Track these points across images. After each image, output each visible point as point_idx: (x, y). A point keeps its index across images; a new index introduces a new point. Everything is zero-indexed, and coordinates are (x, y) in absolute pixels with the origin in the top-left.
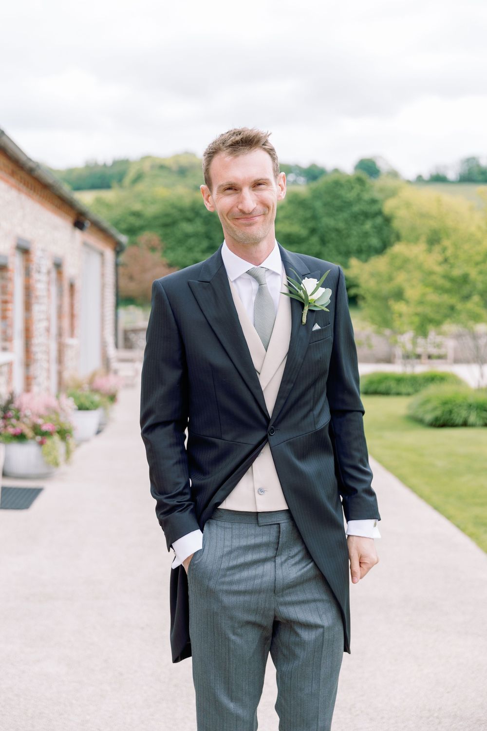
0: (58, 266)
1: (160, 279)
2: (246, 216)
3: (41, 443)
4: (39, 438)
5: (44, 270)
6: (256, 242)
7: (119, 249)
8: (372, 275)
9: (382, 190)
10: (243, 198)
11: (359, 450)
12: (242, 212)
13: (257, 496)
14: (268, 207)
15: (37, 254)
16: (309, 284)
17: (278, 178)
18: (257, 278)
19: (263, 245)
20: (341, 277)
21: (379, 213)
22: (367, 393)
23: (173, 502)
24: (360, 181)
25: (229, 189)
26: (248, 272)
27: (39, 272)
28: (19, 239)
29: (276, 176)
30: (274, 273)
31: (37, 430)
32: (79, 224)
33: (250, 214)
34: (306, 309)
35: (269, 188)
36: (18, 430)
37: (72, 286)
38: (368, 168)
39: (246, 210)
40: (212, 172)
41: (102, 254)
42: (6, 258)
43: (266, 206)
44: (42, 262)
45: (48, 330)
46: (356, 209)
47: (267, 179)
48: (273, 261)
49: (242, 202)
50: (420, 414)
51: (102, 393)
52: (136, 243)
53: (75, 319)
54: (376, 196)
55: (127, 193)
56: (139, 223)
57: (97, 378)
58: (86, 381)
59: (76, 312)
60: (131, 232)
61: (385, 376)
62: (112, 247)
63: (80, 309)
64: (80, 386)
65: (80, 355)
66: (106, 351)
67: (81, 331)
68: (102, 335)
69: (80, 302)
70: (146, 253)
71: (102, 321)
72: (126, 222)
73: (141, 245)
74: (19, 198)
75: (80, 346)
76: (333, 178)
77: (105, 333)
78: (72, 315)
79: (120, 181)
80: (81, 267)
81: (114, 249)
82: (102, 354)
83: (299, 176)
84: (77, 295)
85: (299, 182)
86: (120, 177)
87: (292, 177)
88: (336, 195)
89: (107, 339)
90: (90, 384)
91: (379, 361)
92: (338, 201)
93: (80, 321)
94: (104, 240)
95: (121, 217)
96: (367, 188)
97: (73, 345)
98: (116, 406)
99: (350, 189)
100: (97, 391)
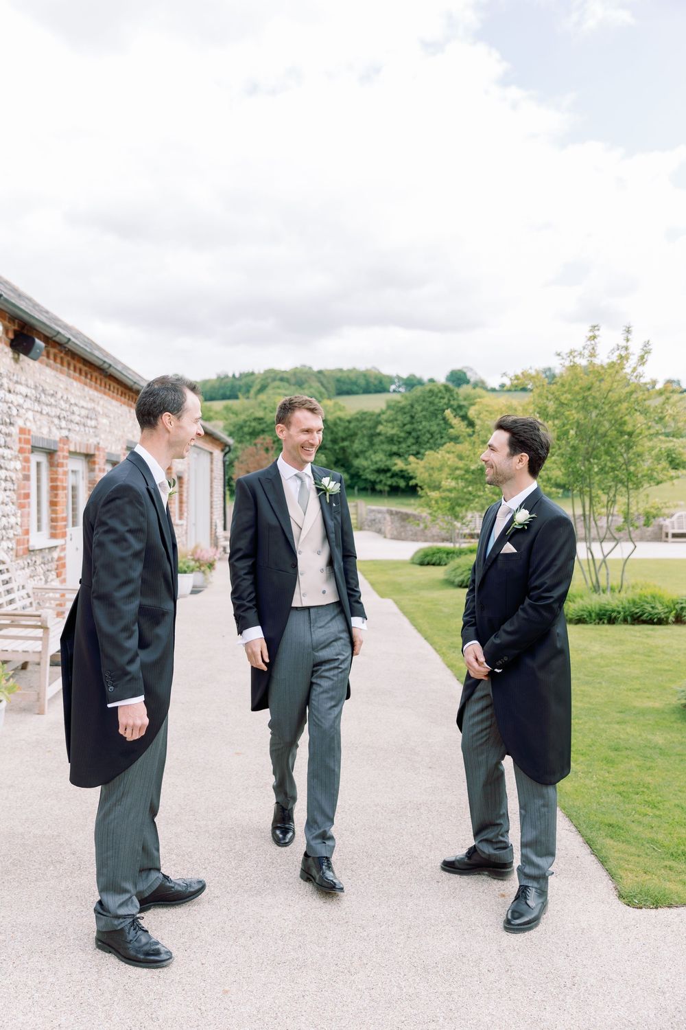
1: (241, 477)
7: (227, 450)
8: (426, 469)
9: (467, 398)
11: (353, 579)
13: (303, 597)
16: (326, 481)
24: (447, 389)
26: (296, 475)
34: (328, 495)
37: (180, 478)
38: (458, 378)
41: (211, 453)
50: (452, 578)
51: (201, 562)
52: (255, 445)
53: (184, 505)
54: (462, 403)
55: (252, 402)
56: (260, 427)
57: (199, 551)
58: (190, 553)
59: (185, 499)
60: (254, 434)
61: (439, 551)
62: (220, 449)
63: (187, 497)
64: (186, 556)
65: (186, 533)
66: (216, 532)
67: (188, 514)
68: (211, 519)
69: (188, 492)
70: (262, 452)
71: (212, 507)
72: (250, 426)
73: (259, 446)
74: (130, 412)
75: (187, 526)
76: (428, 388)
77: (214, 517)
78: (181, 502)
79: (248, 391)
80: (189, 464)
81: (223, 450)
82: (211, 534)
83: (399, 386)
84: (185, 486)
85: (399, 392)
86: (248, 388)
87: (393, 387)
88: (430, 403)
89: (216, 523)
90: (192, 555)
91: (444, 540)
92: (432, 408)
93: (187, 507)
94: (212, 442)
95: (245, 422)
96: (455, 396)
97: (182, 525)
98: (214, 573)
99: (442, 398)
100: (197, 560)
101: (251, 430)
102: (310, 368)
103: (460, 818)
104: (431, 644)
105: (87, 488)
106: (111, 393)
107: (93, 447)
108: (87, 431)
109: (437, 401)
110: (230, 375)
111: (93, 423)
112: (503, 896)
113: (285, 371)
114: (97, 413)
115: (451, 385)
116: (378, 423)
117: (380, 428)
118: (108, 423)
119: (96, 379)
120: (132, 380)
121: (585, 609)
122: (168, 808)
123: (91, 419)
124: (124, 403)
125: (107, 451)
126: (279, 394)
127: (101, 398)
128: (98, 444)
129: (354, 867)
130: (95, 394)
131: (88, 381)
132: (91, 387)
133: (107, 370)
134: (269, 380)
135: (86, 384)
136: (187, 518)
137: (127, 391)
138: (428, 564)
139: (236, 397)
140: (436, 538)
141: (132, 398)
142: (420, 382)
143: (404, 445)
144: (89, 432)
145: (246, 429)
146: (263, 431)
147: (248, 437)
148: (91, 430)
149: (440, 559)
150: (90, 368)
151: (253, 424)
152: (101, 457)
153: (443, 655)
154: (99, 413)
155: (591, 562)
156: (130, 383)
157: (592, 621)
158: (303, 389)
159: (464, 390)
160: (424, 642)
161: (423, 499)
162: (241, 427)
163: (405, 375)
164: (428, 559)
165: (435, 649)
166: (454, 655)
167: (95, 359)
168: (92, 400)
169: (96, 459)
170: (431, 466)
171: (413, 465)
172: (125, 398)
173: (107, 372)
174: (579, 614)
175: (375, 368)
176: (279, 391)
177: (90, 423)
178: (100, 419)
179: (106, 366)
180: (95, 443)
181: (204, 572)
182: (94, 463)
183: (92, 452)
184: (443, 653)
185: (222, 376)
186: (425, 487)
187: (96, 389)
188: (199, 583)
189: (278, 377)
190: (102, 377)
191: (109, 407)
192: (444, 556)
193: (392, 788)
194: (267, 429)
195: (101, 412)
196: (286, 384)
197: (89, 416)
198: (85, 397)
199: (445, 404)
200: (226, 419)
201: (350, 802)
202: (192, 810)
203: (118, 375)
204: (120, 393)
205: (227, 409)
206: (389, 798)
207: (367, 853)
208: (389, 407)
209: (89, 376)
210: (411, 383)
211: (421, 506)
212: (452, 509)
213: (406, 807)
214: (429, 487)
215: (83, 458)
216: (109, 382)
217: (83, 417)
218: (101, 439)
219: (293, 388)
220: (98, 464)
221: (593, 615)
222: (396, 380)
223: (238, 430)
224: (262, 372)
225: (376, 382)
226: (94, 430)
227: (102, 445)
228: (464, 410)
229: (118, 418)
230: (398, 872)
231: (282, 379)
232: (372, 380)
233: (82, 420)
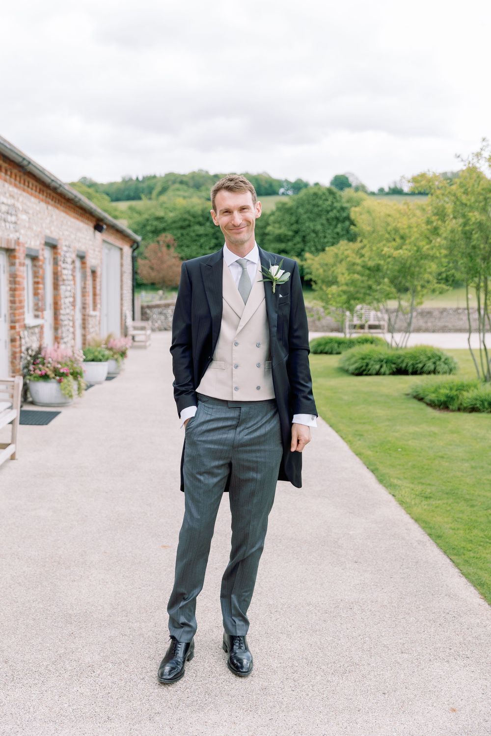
0: (82, 258)
2: (236, 228)
3: (60, 382)
4: (58, 378)
5: (69, 260)
6: (242, 243)
7: (135, 246)
8: (322, 265)
9: (349, 200)
10: (234, 218)
12: (234, 226)
13: (234, 391)
14: (250, 222)
15: (62, 249)
16: (274, 270)
17: (256, 205)
18: (241, 265)
19: (247, 245)
20: (296, 267)
21: (348, 218)
22: (315, 353)
23: (183, 389)
24: (330, 191)
25: (226, 212)
26: (237, 261)
27: (64, 262)
28: (47, 237)
29: (254, 203)
30: (253, 263)
31: (56, 372)
32: (98, 227)
33: (239, 226)
34: (275, 283)
35: (250, 211)
36: (43, 372)
37: (94, 272)
38: (341, 182)
39: (236, 224)
40: (216, 203)
41: (121, 249)
42: (37, 251)
43: (249, 222)
44: (68, 255)
45: (73, 304)
46: (332, 214)
47: (249, 206)
48: (253, 255)
49: (233, 220)
50: (346, 368)
51: (114, 350)
52: (158, 242)
53: (98, 297)
54: (345, 205)
55: (153, 203)
56: (161, 226)
57: (112, 340)
58: (104, 342)
59: (98, 292)
60: (156, 232)
61: (331, 341)
62: (129, 245)
63: (100, 290)
64: (99, 346)
65: (99, 323)
66: (126, 322)
67: (101, 306)
68: (122, 310)
69: (101, 285)
70: (164, 249)
71: (122, 299)
72: (152, 225)
73: (161, 243)
74: (47, 208)
75: (100, 317)
76: (312, 191)
77: (125, 308)
78: (95, 295)
79: (150, 193)
80: (101, 259)
81: (131, 247)
82: (121, 324)
83: (287, 190)
84: (98, 280)
85: (287, 195)
86: (150, 190)
87: (282, 190)
88: (314, 205)
89: (125, 314)
90: (106, 344)
91: (332, 330)
92: (316, 210)
93: (100, 299)
94: (123, 239)
95: (147, 220)
96: (338, 198)
97: (95, 316)
98: (126, 361)
99: (327, 200)
100: (111, 349)
101: (153, 229)
102: (207, 172)
103: (394, 619)
104: (337, 432)
105: (8, 282)
106: (29, 190)
107: (13, 242)
108: (8, 227)
109: (321, 202)
110: (134, 178)
111: (13, 219)
112: (454, 710)
113: (184, 175)
114: (16, 209)
115: (334, 189)
116: (268, 224)
117: (269, 229)
118: (27, 219)
119: (16, 176)
120: (50, 178)
121: (478, 398)
122: (100, 608)
123: (11, 215)
124: (42, 200)
125: (27, 246)
126: (179, 196)
127: (21, 195)
128: (18, 239)
129: (296, 676)
130: (14, 191)
131: (8, 177)
132: (10, 183)
133: (26, 168)
134: (170, 183)
135: (5, 180)
136: (100, 309)
137: (45, 189)
138: (321, 353)
139: (139, 198)
140: (325, 328)
141: (50, 195)
142: (306, 185)
143: (290, 244)
144: (10, 227)
145: (149, 228)
146: (164, 230)
147: (150, 235)
148: (12, 226)
149: (332, 349)
150: (9, 164)
151: (155, 223)
152: (21, 251)
153: (350, 443)
154: (19, 209)
155: (484, 353)
156: (48, 181)
157: (485, 409)
158: (201, 191)
159: (347, 193)
160: (330, 430)
161: (316, 293)
162: (144, 226)
163: (293, 179)
164: (321, 348)
165: (341, 437)
166: (360, 442)
167: (14, 155)
168: (12, 196)
169: (17, 254)
170: (325, 262)
171: (309, 262)
172: (43, 195)
173: (26, 170)
174: (473, 403)
175: (266, 173)
176: (178, 193)
177: (10, 218)
178: (19, 215)
179: (25, 163)
180: (16, 238)
181: (116, 360)
182: (15, 257)
183: (12, 247)
184: (350, 441)
185: (127, 179)
186: (319, 282)
187: (15, 186)
188: (112, 370)
189: (179, 180)
190: (22, 174)
191: (28, 204)
192: (336, 345)
193: (322, 585)
194: (167, 228)
195: (21, 208)
196: (185, 187)
197: (10, 212)
198: (5, 193)
199: (329, 205)
200: (130, 218)
201: (282, 601)
202: (125, 610)
203: (36, 172)
204: (38, 190)
205: (131, 208)
206: (320, 596)
207: (306, 659)
208: (279, 209)
209: (9, 173)
210: (298, 186)
211: (314, 299)
212: (348, 302)
213: (338, 606)
214: (323, 282)
215: (4, 253)
216: (27, 179)
217: (3, 213)
218: (20, 234)
219: (191, 190)
220: (19, 258)
221: (486, 404)
222: (285, 184)
223: (142, 228)
224: (163, 175)
225: (267, 186)
226: (14, 225)
227: (22, 240)
228: (347, 211)
229: (37, 214)
230: (341, 682)
231: (182, 182)
232: (263, 183)
233: (3, 216)
